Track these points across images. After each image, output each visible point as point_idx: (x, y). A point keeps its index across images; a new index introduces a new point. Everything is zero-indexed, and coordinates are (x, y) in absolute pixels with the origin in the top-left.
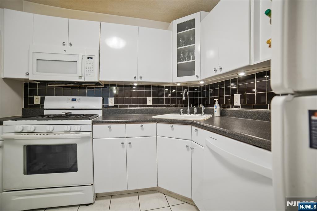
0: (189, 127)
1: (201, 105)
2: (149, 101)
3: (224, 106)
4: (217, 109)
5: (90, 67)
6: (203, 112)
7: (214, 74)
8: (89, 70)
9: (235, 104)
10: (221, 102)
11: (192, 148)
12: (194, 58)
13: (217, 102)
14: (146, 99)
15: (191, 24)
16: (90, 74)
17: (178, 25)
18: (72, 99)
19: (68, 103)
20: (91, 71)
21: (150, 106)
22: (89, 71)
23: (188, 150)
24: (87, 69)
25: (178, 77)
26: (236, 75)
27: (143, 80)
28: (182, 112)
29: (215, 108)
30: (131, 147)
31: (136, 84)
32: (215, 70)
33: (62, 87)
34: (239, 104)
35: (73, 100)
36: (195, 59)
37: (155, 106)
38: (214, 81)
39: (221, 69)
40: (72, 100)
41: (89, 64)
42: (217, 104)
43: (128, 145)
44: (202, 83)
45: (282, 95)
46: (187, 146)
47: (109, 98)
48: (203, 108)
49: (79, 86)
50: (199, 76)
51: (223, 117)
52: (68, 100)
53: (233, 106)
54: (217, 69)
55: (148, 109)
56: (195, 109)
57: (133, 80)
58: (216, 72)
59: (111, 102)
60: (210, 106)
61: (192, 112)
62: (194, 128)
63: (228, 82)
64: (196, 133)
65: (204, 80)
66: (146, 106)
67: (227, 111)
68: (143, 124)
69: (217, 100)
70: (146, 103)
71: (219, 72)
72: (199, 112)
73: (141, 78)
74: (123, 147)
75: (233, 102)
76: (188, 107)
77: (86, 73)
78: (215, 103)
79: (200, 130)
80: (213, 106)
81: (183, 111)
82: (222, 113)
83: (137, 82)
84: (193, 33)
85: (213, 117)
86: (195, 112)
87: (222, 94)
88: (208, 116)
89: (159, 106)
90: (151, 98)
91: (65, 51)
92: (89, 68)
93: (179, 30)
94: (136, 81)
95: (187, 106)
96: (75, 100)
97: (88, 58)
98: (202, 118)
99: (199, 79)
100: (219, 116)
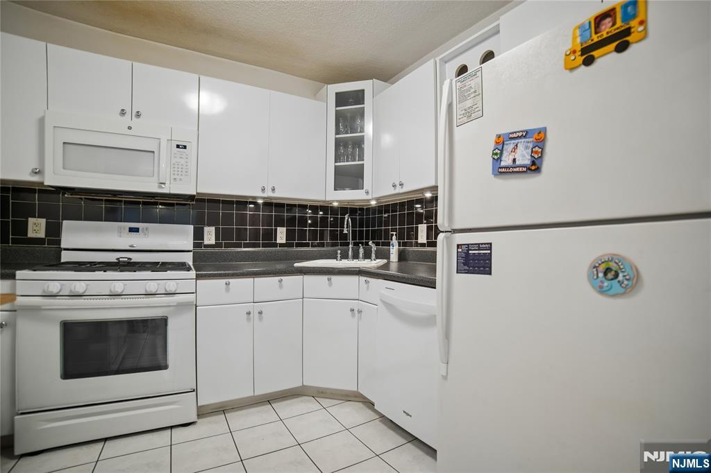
0: (355, 279)
1: (370, 243)
2: (281, 235)
3: (405, 244)
4: (394, 251)
5: (182, 165)
6: (373, 256)
7: (392, 191)
8: (180, 170)
9: (420, 241)
10: (400, 237)
11: (360, 312)
12: (361, 158)
13: (394, 237)
14: (276, 230)
15: (358, 97)
16: (181, 180)
17: (338, 95)
18: (130, 228)
19: (120, 236)
20: (184, 173)
21: (282, 245)
22: (180, 173)
23: (353, 316)
24: (176, 169)
25: (335, 190)
26: (421, 195)
27: (276, 195)
28: (339, 256)
29: (391, 247)
30: (261, 319)
31: (260, 201)
32: (394, 186)
33: (102, 200)
34: (424, 241)
35: (132, 230)
36: (363, 160)
37: (291, 245)
38: (390, 201)
39: (401, 185)
40: (130, 231)
41: (181, 158)
42: (394, 241)
43: (257, 315)
44: (373, 203)
45: (446, 232)
46: (352, 310)
47: (205, 228)
48: (374, 248)
49: (141, 200)
50: (370, 192)
51: (402, 263)
52: (120, 231)
53: (417, 244)
54: (397, 184)
55: (278, 251)
56: (361, 251)
57: (260, 194)
58: (395, 189)
59: (210, 236)
60: (384, 244)
61: (356, 256)
62: (363, 279)
63: (411, 203)
64: (366, 286)
65: (377, 199)
66: (275, 245)
67: (409, 251)
68: (282, 278)
69: (395, 233)
70: (276, 240)
71: (399, 190)
72: (367, 256)
73: (273, 190)
74: (249, 320)
75: (417, 238)
76: (351, 246)
77: (173, 177)
78: (392, 240)
79: (372, 281)
80: (388, 244)
81: (340, 254)
82: (402, 257)
83: (264, 198)
84: (361, 113)
85: (389, 263)
86: (361, 255)
87: (402, 223)
88: (381, 262)
89: (298, 245)
90: (284, 229)
91: (130, 128)
92: (180, 167)
93: (338, 104)
94: (265, 195)
95: (348, 244)
96: (136, 230)
97: (178, 146)
98: (373, 264)
99: (369, 197)
100: (397, 260)
